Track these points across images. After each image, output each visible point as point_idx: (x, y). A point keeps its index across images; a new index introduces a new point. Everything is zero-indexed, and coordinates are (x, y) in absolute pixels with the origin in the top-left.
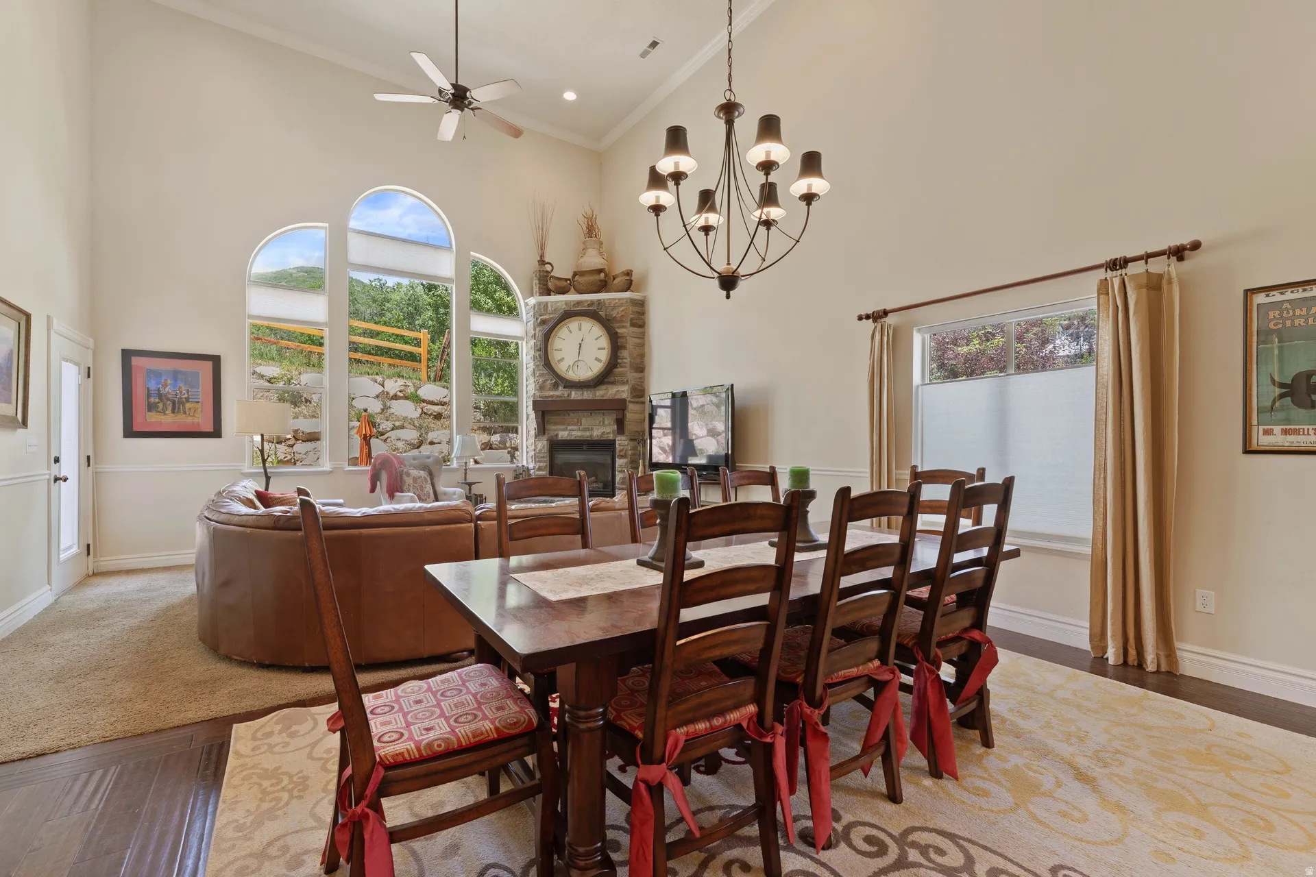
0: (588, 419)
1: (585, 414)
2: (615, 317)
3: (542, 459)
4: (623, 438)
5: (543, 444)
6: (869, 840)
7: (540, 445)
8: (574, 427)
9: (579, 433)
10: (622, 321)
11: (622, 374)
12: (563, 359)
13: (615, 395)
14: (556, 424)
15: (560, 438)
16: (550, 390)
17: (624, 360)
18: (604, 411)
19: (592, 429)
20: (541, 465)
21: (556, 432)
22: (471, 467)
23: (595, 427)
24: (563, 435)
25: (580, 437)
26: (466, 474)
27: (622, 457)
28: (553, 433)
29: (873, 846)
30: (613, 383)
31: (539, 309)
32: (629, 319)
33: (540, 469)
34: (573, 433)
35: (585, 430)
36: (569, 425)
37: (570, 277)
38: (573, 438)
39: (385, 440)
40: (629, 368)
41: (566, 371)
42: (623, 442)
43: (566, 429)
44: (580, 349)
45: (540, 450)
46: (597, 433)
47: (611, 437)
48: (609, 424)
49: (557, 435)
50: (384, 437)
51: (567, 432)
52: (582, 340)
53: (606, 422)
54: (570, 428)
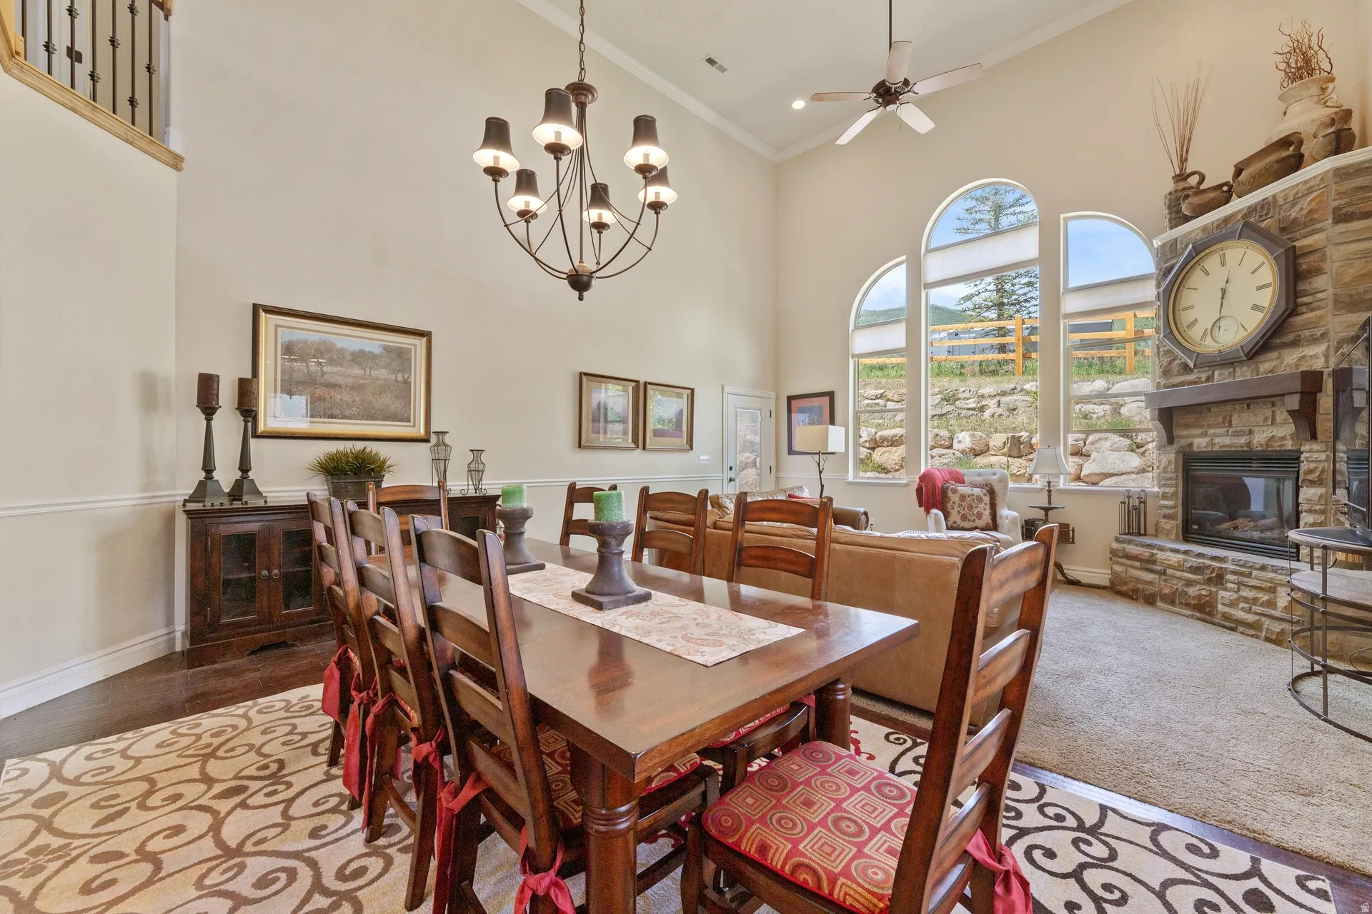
0: (1245, 415)
1: (1238, 407)
2: (1295, 219)
3: (1168, 482)
4: (1316, 447)
5: (1171, 455)
6: (362, 871)
7: (1164, 460)
8: (1217, 431)
9: (1227, 441)
10: (1313, 221)
11: (1310, 325)
12: (1196, 320)
13: (1297, 366)
14: (1188, 426)
15: (1195, 449)
16: (1180, 374)
17: (1319, 296)
18: (1273, 399)
19: (1251, 432)
20: (1167, 490)
21: (1190, 440)
22: (1062, 486)
23: (1256, 429)
24: (1200, 444)
25: (1229, 446)
26: (1050, 496)
27: (1312, 483)
28: (1184, 442)
29: (351, 872)
30: (1295, 343)
31: (1164, 254)
32: (1330, 210)
33: (1164, 497)
34: (1217, 440)
35: (1238, 434)
36: (1210, 427)
37: (1230, 179)
38: (1216, 448)
39: (1143, 454)
40: (1330, 307)
41: (1201, 340)
42: (1316, 455)
43: (1205, 435)
44: (1223, 298)
45: (1165, 468)
46: (1260, 438)
47: (1289, 445)
48: (1285, 423)
49: (1191, 445)
50: (1142, 450)
51: (1207, 439)
52: (1227, 282)
53: (1279, 419)
54: (1211, 431)
